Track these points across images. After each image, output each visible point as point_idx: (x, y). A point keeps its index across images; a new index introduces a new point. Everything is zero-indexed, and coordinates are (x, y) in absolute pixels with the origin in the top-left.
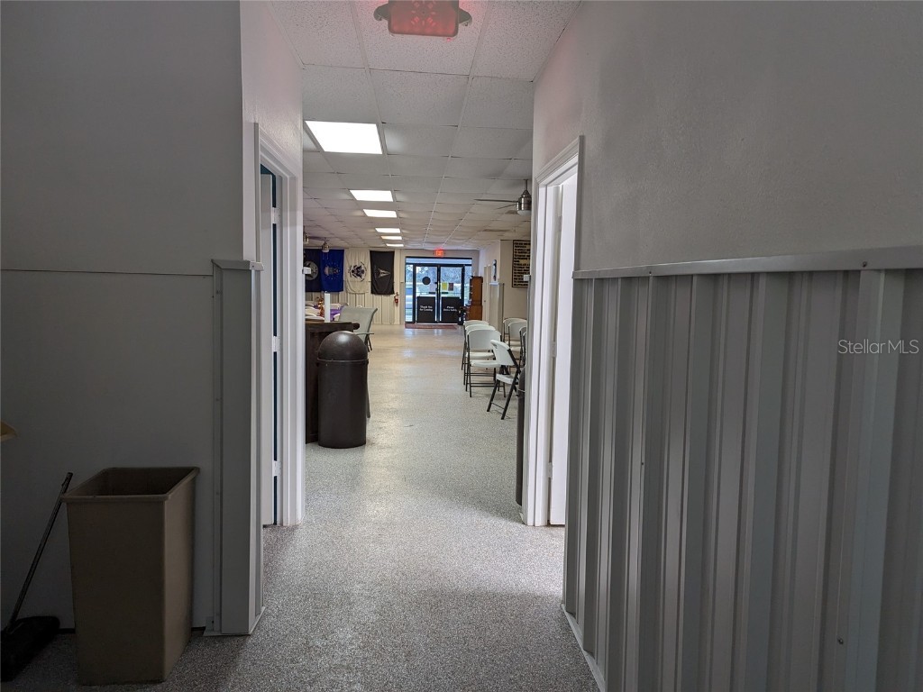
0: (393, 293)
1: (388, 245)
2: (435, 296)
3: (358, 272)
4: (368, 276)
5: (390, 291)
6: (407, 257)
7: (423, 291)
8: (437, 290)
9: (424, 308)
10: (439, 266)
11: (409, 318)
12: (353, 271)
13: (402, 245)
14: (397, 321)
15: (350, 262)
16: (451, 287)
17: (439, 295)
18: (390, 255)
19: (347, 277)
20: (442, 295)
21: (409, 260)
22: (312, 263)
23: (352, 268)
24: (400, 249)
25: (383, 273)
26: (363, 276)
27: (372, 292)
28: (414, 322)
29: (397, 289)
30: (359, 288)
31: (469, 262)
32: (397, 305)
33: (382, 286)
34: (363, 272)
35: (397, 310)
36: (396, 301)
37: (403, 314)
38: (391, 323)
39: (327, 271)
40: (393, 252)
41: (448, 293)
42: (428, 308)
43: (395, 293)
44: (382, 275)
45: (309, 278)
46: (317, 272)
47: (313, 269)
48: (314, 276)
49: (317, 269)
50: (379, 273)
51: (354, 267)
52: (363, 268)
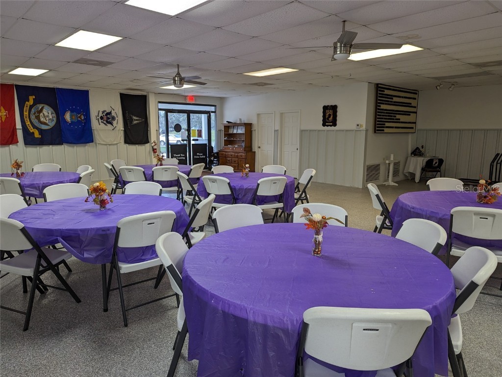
3: (107, 118)
4: (119, 124)
5: (145, 140)
6: (160, 102)
7: (175, 138)
9: (177, 156)
10: (189, 113)
12: (102, 118)
15: (96, 107)
16: (200, 133)
17: (189, 142)
18: (142, 99)
19: (95, 124)
20: (192, 142)
21: (161, 106)
22: (46, 106)
23: (101, 114)
25: (136, 120)
26: (115, 123)
27: (126, 142)
30: (109, 137)
31: (212, 109)
33: (136, 134)
34: (114, 118)
36: (155, 151)
39: (68, 117)
40: (146, 96)
41: (197, 140)
42: (181, 157)
43: (152, 141)
44: (135, 122)
45: (44, 127)
46: (55, 119)
47: (48, 115)
48: (52, 124)
49: (54, 115)
50: (132, 120)
51: (103, 112)
52: (113, 114)
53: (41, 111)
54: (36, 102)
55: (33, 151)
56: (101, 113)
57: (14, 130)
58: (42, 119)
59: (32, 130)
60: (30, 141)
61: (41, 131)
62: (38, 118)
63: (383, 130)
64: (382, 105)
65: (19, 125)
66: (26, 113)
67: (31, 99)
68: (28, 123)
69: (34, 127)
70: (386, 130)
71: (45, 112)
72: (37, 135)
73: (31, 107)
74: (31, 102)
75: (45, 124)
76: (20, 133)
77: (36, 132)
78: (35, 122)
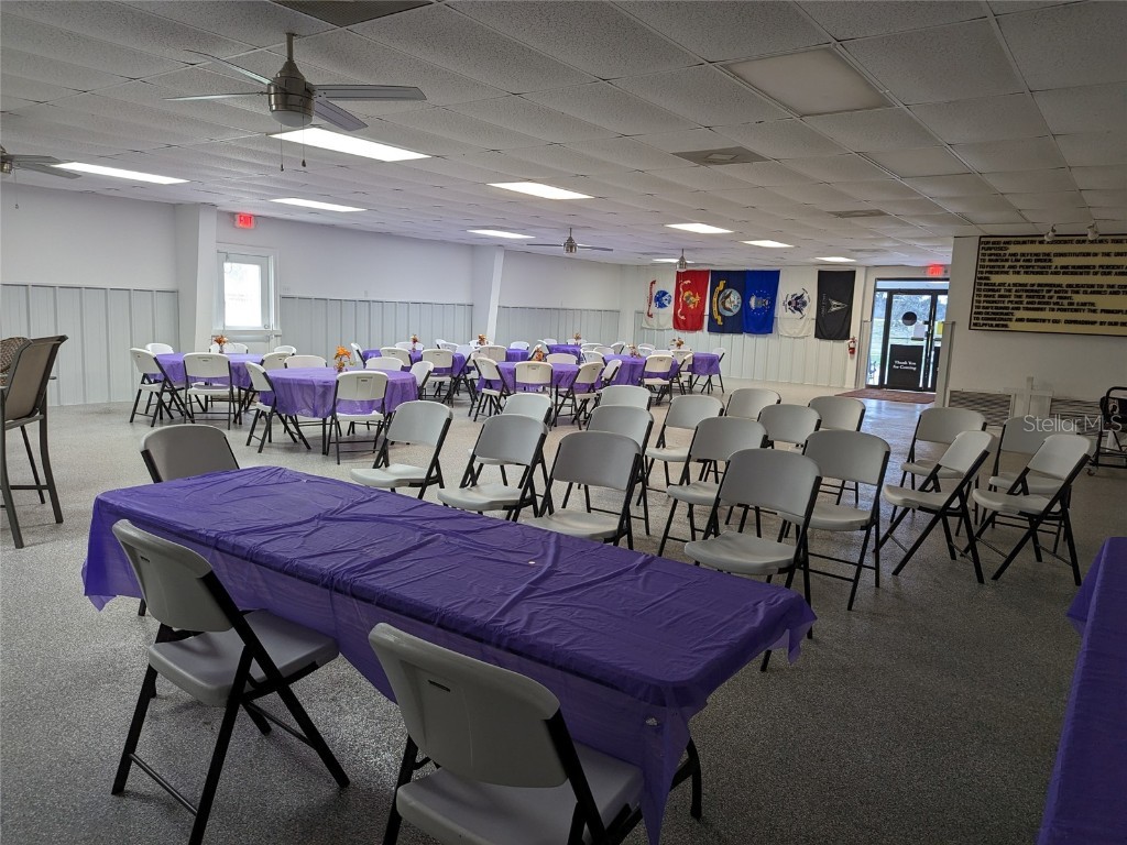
0: (847, 337)
2: (924, 343)
3: (797, 304)
4: (811, 311)
5: (843, 334)
6: (880, 279)
7: (903, 336)
8: (928, 335)
9: (902, 364)
10: (935, 293)
11: (873, 380)
12: (790, 303)
15: (785, 291)
17: (930, 343)
18: (849, 277)
19: (782, 312)
20: (936, 344)
21: (881, 285)
22: (734, 292)
23: (789, 299)
24: (864, 266)
25: (835, 306)
26: (805, 310)
27: (816, 336)
28: (881, 386)
29: (854, 331)
30: (796, 327)
32: (853, 358)
33: (833, 325)
34: (804, 304)
35: (852, 364)
36: (852, 351)
37: (862, 373)
39: (753, 302)
40: (854, 272)
42: (908, 365)
43: (851, 337)
44: (834, 309)
45: (728, 314)
46: (740, 305)
47: (734, 300)
48: (736, 311)
49: (740, 300)
50: (829, 306)
51: (793, 296)
52: (805, 298)
53: (729, 295)
54: (726, 287)
55: (716, 338)
56: (790, 297)
57: (702, 316)
58: (728, 305)
59: (716, 316)
60: (714, 328)
61: (724, 318)
62: (723, 303)
63: (1006, 326)
64: (992, 277)
65: (707, 312)
66: (715, 299)
67: (722, 283)
68: (715, 309)
69: (719, 314)
70: (1013, 325)
71: (732, 297)
72: (720, 323)
73: (720, 292)
74: (721, 287)
75: (730, 310)
76: (706, 319)
77: (719, 318)
78: (721, 307)
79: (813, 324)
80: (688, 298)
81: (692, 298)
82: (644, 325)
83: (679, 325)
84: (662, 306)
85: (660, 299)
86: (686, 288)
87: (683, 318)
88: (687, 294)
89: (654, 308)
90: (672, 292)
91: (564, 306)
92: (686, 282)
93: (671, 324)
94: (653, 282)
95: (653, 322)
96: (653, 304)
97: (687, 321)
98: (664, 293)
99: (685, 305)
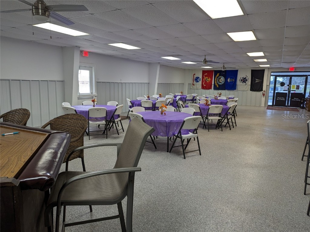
0: (262, 90)
1: (261, 66)
2: (287, 92)
3: (244, 80)
4: (249, 82)
5: (260, 89)
6: (272, 72)
8: (288, 89)
9: (279, 98)
10: (291, 76)
11: (270, 103)
12: (242, 80)
13: (269, 66)
14: (263, 105)
15: (240, 76)
16: (298, 87)
17: (289, 92)
18: (262, 71)
19: (239, 83)
20: (292, 92)
21: (272, 74)
22: (222, 77)
24: (268, 68)
25: (257, 81)
26: (247, 82)
27: (251, 90)
28: (273, 105)
29: (264, 88)
30: (244, 88)
31: (309, 74)
32: (264, 97)
33: (256, 86)
34: (247, 80)
35: (263, 99)
36: (264, 95)
37: (266, 102)
38: (260, 106)
39: (229, 80)
40: (264, 70)
41: (295, 91)
42: (282, 99)
43: (263, 90)
44: (257, 82)
45: (220, 84)
46: (224, 81)
47: (222, 79)
48: (223, 83)
49: (224, 80)
50: (255, 81)
51: (243, 78)
52: (247, 78)
53: (220, 78)
54: (219, 75)
55: (216, 91)
56: (241, 78)
57: (211, 84)
58: (220, 81)
59: (216, 85)
60: (215, 88)
61: (219, 85)
62: (219, 81)
65: (213, 83)
66: (216, 79)
67: (218, 74)
68: (216, 82)
69: (217, 84)
71: (221, 79)
72: (218, 87)
73: (218, 77)
74: (218, 75)
75: (221, 83)
76: (213, 86)
77: (217, 85)
78: (218, 82)
79: (250, 86)
80: (206, 79)
81: (208, 79)
82: (191, 88)
83: (203, 87)
84: (198, 82)
85: (197, 80)
86: (206, 76)
87: (205, 85)
88: (206, 78)
89: (195, 83)
90: (201, 77)
91: (171, 83)
92: (206, 74)
93: (201, 87)
94: (194, 74)
95: (195, 87)
96: (195, 81)
97: (206, 86)
98: (198, 78)
99: (206, 81)
